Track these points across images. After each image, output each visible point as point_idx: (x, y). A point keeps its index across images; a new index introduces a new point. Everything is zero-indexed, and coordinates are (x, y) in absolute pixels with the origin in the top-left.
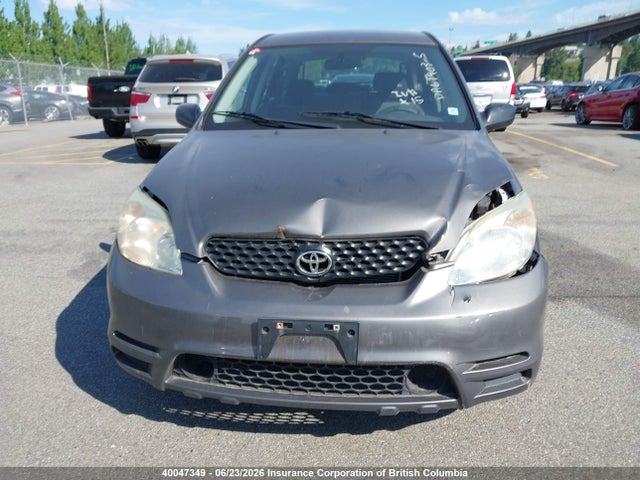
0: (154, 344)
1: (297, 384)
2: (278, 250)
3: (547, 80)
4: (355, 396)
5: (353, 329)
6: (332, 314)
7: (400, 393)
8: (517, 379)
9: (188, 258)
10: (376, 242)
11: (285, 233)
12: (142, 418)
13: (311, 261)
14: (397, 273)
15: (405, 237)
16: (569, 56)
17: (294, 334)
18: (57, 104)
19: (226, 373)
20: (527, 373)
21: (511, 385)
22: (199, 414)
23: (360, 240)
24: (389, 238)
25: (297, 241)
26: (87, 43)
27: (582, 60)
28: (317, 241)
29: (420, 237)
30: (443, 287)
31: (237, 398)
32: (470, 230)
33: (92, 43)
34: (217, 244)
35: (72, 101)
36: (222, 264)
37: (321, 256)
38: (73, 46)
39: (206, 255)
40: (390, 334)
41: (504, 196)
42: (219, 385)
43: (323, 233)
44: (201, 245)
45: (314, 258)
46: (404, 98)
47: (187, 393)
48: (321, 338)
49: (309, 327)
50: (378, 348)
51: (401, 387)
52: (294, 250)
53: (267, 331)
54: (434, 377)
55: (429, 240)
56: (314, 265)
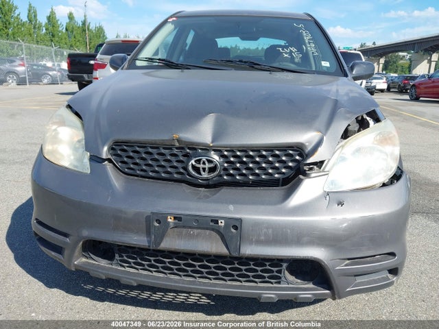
0: (64, 231)
1: (187, 271)
2: (172, 155)
3: (387, 73)
4: (238, 283)
5: (236, 224)
6: (218, 211)
7: (279, 283)
8: (385, 276)
9: (95, 159)
10: (259, 151)
11: (179, 141)
12: (62, 292)
13: (201, 166)
14: (278, 180)
15: (284, 148)
16: (402, 59)
17: (184, 227)
18: (51, 73)
19: (126, 258)
20: (394, 271)
21: (380, 281)
22: (111, 291)
23: (244, 149)
24: (270, 149)
25: (189, 148)
26: (75, 37)
27: (411, 62)
28: (207, 149)
29: (299, 149)
30: (319, 192)
31: (135, 280)
32: (343, 146)
33: (78, 37)
34: (119, 148)
35: (61, 72)
36: (124, 165)
37: (210, 162)
38: (65, 39)
39: (109, 157)
40: (270, 231)
41: (371, 122)
42: (120, 268)
43: (212, 142)
44: (106, 149)
45: (204, 163)
46: (286, 53)
47: (93, 274)
48: (208, 232)
49: (197, 221)
50: (259, 242)
51: (280, 278)
52: (186, 155)
53: (159, 223)
54: (310, 270)
55: (307, 151)
56: (204, 169)
